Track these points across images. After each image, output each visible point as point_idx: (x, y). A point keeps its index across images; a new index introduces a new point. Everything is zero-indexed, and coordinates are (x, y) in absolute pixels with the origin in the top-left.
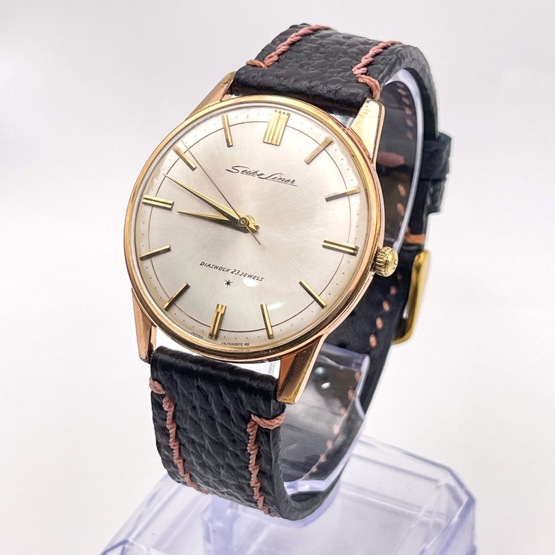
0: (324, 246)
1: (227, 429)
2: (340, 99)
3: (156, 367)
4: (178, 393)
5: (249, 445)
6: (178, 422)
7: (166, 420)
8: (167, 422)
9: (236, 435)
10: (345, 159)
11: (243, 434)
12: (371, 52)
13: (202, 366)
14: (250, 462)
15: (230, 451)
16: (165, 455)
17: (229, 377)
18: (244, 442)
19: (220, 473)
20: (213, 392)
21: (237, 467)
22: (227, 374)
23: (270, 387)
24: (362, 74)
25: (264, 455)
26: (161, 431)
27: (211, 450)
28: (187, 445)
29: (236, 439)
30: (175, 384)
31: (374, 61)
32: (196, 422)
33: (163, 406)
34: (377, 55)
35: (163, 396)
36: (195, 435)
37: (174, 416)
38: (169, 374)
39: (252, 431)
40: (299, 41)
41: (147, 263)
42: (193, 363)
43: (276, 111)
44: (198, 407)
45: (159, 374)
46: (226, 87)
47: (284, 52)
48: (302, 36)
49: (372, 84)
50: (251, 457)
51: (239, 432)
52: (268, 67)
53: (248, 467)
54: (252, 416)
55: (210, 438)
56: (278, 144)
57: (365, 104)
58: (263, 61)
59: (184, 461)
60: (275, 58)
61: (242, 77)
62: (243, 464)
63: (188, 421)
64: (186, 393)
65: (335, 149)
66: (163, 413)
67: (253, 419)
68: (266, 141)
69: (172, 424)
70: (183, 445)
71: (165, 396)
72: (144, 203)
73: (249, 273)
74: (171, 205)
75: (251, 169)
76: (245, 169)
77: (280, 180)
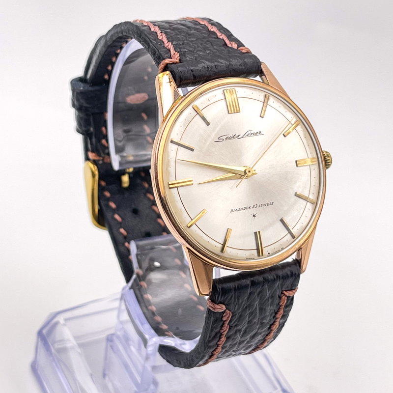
5: (278, 313)
6: (230, 324)
8: (223, 328)
10: (281, 105)
26: (215, 337)
33: (224, 318)
39: (282, 302)
50: (277, 320)
53: (270, 328)
56: (239, 111)
58: (171, 58)
59: (222, 348)
60: (177, 53)
65: (273, 101)
66: (222, 323)
67: (284, 294)
68: (230, 112)
69: (227, 327)
70: (228, 338)
71: (225, 311)
72: (170, 188)
73: (263, 203)
74: (191, 181)
75: (231, 135)
76: (227, 136)
77: (252, 135)
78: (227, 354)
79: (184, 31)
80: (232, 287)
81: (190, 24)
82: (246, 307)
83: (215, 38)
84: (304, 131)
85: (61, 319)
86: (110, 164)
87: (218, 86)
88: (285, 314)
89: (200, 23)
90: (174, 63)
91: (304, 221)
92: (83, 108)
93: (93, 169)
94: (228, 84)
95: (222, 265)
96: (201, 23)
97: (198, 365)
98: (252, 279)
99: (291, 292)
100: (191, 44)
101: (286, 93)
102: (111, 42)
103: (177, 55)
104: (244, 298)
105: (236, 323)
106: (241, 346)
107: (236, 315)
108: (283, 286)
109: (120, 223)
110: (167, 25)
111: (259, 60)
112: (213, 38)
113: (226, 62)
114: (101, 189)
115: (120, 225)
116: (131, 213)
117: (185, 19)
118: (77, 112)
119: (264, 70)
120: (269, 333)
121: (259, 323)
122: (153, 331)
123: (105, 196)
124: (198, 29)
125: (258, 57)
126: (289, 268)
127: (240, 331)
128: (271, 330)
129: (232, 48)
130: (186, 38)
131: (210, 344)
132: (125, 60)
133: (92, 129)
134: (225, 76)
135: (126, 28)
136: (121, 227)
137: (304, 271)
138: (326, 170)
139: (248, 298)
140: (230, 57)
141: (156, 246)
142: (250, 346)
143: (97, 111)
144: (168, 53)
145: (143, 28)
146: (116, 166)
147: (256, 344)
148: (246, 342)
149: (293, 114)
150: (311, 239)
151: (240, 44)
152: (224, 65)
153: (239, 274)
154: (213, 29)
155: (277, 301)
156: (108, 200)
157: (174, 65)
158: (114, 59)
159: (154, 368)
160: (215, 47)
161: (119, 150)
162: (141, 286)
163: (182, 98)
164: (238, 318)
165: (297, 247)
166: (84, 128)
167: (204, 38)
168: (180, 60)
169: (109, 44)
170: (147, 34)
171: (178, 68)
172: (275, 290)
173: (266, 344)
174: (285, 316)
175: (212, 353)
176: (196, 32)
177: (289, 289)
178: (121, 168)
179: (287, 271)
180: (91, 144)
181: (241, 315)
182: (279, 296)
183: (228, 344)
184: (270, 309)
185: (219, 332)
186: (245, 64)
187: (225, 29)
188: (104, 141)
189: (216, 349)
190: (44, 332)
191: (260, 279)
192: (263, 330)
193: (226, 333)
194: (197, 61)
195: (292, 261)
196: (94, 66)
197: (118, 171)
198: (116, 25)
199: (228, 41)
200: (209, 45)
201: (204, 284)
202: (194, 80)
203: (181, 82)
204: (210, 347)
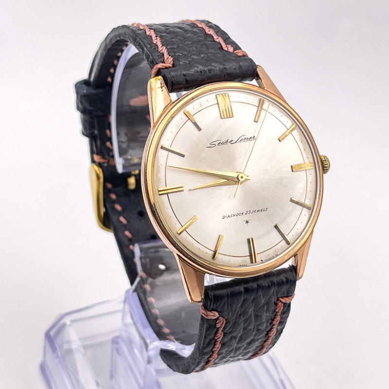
4: (229, 311)
5: (275, 319)
8: (217, 335)
10: (276, 110)
28: (226, 343)
33: (217, 325)
36: (236, 333)
39: (278, 309)
46: (165, 89)
53: (267, 334)
54: (280, 299)
56: (232, 116)
59: (218, 355)
63: (233, 327)
66: (215, 330)
67: (281, 301)
68: (222, 117)
69: (221, 334)
70: (223, 345)
71: (218, 318)
72: (160, 195)
73: (257, 209)
74: (182, 187)
75: (223, 140)
76: (219, 142)
77: (246, 140)
78: (225, 360)
79: (180, 35)
80: (224, 294)
81: (188, 28)
82: (240, 315)
83: (212, 41)
84: (300, 135)
85: (67, 320)
86: (114, 167)
87: (211, 91)
88: (282, 320)
89: (197, 26)
90: (166, 68)
91: (300, 227)
92: (87, 111)
93: (98, 172)
94: (221, 89)
95: (213, 272)
96: (199, 25)
97: (194, 371)
98: (245, 286)
99: (287, 299)
100: (186, 48)
101: (283, 98)
102: (111, 46)
103: (171, 59)
104: (237, 305)
105: (231, 330)
106: (238, 352)
107: (230, 322)
108: (278, 293)
109: (125, 226)
110: (163, 28)
111: (254, 63)
112: (209, 41)
113: (220, 66)
114: (107, 191)
115: (126, 227)
116: (136, 216)
117: (183, 22)
118: (82, 115)
119: (259, 73)
120: (267, 339)
121: (255, 329)
122: (154, 335)
123: (111, 199)
124: (195, 32)
125: (254, 61)
126: (284, 274)
127: (235, 337)
128: (269, 337)
129: (227, 51)
130: (182, 41)
131: (205, 351)
132: (126, 63)
133: (96, 132)
134: (219, 80)
135: (123, 32)
136: (126, 230)
137: (301, 278)
138: (324, 175)
139: (242, 305)
140: (225, 61)
141: (160, 249)
142: (248, 352)
143: (100, 113)
144: (161, 57)
145: (139, 32)
146: (120, 169)
147: (254, 350)
148: (243, 348)
149: (289, 118)
150: (307, 245)
151: (236, 47)
152: (217, 68)
153: (232, 280)
154: (211, 32)
155: (273, 308)
156: (114, 202)
157: (166, 70)
158: (115, 62)
159: (158, 371)
160: (210, 50)
161: (122, 153)
162: (145, 289)
163: (173, 103)
164: (232, 325)
165: (292, 253)
166: (89, 131)
167: (200, 41)
168: (173, 65)
169: (109, 47)
170: (142, 39)
171: (170, 72)
172: (271, 297)
173: (264, 350)
174: (283, 323)
175: (208, 359)
176: (193, 35)
177: (285, 295)
178: (125, 171)
179: (283, 277)
180: (96, 146)
181: (235, 322)
182: (275, 303)
183: (224, 351)
184: (265, 316)
185: (214, 338)
186: (240, 67)
187: (223, 31)
188: (108, 144)
189: (212, 355)
190: (52, 333)
191: (255, 285)
192: (260, 337)
193: (220, 339)
194: (191, 65)
195: (289, 268)
196: (97, 69)
197: (123, 174)
198: (115, 28)
199: (224, 44)
200: (204, 49)
201: (196, 291)
202: (186, 84)
203: (173, 87)
204: (205, 354)
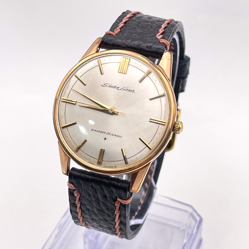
0: (150, 121)
1: (105, 204)
2: (153, 51)
3: (71, 177)
4: (82, 189)
5: (116, 211)
6: (81, 201)
7: (75, 200)
8: (76, 201)
9: (110, 207)
10: (157, 80)
11: (113, 206)
12: (163, 26)
13: (93, 176)
14: (116, 218)
15: (106, 213)
16: (74, 215)
17: (107, 181)
18: (113, 209)
19: (100, 222)
20: (99, 188)
21: (109, 220)
22: (106, 180)
23: (126, 186)
24: (161, 38)
25: (122, 215)
26: (73, 205)
27: (97, 213)
28: (85, 211)
29: (110, 208)
30: (80, 185)
31: (165, 31)
32: (90, 201)
33: (75, 194)
34: (166, 27)
35: (74, 190)
36: (90, 207)
37: (79, 199)
38: (77, 180)
39: (117, 205)
40: (128, 21)
41: (65, 129)
42: (89, 175)
43: (123, 58)
44: (91, 194)
45: (73, 180)
46: (98, 45)
47: (122, 27)
48: (129, 18)
49: (167, 43)
50: (116, 216)
51: (111, 205)
52: (116, 34)
53: (114, 220)
54: (118, 198)
55: (96, 208)
56: (125, 73)
57: (165, 54)
58: (113, 32)
59: (83, 217)
60: (119, 30)
61: (105, 40)
62: (112, 219)
63: (86, 201)
64: (86, 188)
65: (152, 75)
66: (75, 197)
67: (118, 200)
68: (119, 72)
69: (79, 202)
72: (62, 101)
73: (115, 134)
76: (110, 85)
77: (127, 90)
84: (166, 101)
105: (85, 203)
149: (163, 88)
183: (87, 217)
185: (75, 203)
189: (78, 215)
193: (79, 205)
199: (160, 34)
